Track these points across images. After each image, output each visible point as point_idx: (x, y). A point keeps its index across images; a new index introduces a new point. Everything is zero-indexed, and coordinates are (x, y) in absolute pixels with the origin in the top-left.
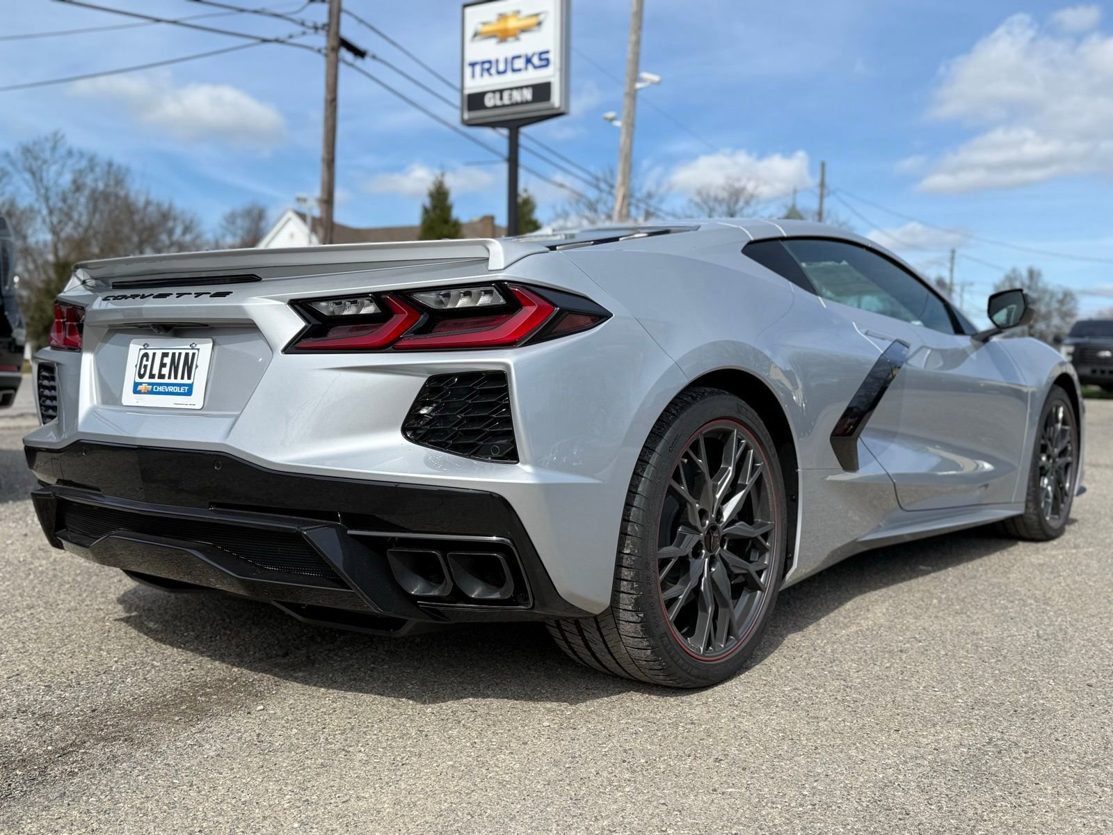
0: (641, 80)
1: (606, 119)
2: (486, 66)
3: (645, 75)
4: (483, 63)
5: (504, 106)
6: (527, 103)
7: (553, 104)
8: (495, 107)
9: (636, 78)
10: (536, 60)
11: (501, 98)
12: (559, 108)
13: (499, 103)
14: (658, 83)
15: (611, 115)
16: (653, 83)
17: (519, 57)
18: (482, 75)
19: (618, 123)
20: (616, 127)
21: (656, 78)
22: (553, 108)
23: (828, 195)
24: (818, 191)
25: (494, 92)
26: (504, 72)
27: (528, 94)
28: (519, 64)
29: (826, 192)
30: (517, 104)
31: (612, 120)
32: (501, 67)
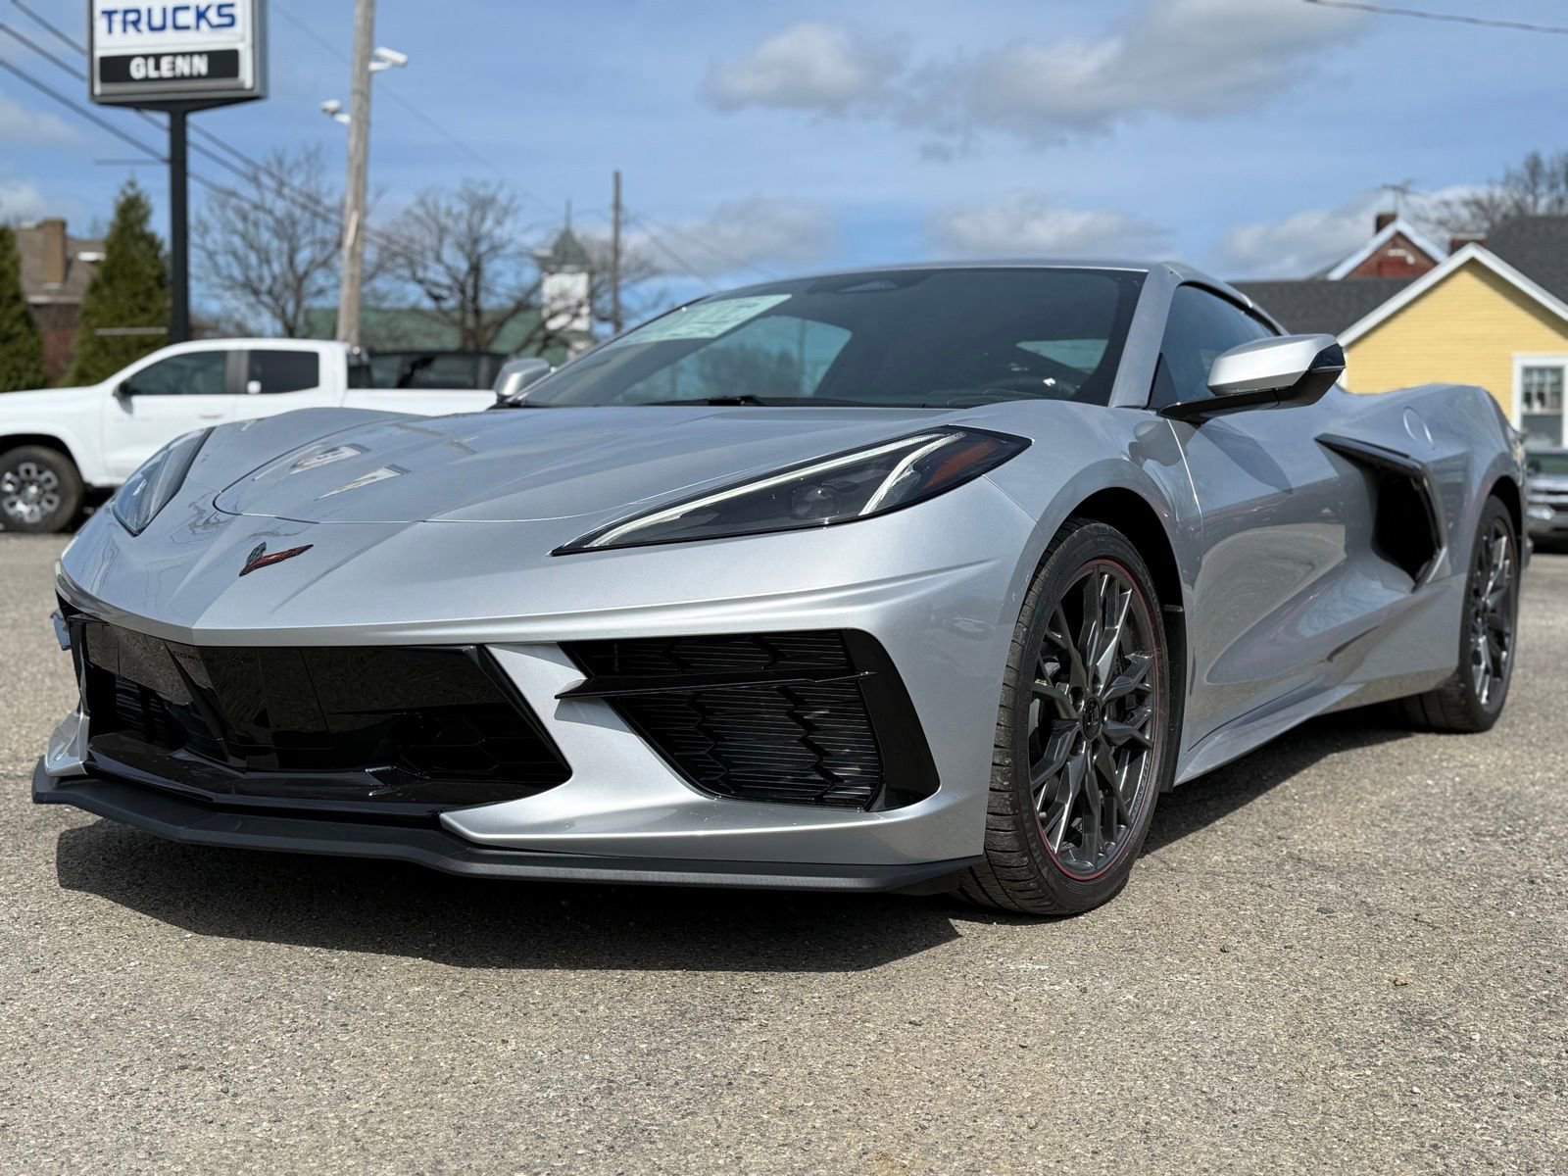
0: (379, 59)
1: (325, 110)
2: (132, 17)
3: (382, 52)
4: (126, 12)
5: (161, 79)
6: (200, 77)
7: (243, 83)
8: (147, 79)
9: (369, 55)
10: (212, 15)
11: (157, 67)
12: (252, 89)
13: (153, 74)
14: (404, 65)
15: (332, 104)
16: (395, 65)
17: (187, 8)
18: (125, 30)
19: (344, 118)
20: (341, 124)
21: (400, 58)
22: (242, 89)
23: (626, 222)
24: (610, 214)
25: (146, 57)
26: (163, 28)
27: (201, 65)
28: (187, 18)
29: (622, 217)
30: (183, 78)
31: (334, 113)
32: (157, 21)
